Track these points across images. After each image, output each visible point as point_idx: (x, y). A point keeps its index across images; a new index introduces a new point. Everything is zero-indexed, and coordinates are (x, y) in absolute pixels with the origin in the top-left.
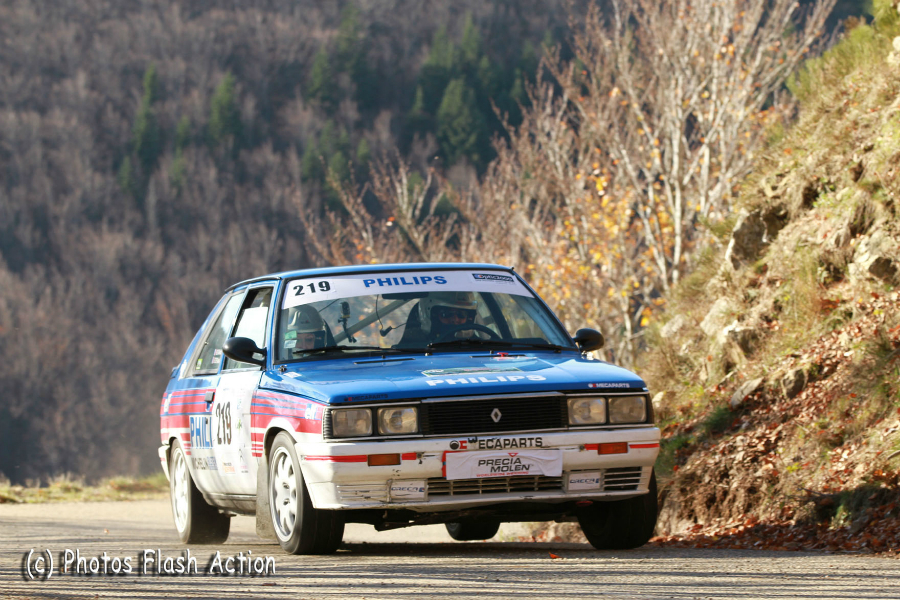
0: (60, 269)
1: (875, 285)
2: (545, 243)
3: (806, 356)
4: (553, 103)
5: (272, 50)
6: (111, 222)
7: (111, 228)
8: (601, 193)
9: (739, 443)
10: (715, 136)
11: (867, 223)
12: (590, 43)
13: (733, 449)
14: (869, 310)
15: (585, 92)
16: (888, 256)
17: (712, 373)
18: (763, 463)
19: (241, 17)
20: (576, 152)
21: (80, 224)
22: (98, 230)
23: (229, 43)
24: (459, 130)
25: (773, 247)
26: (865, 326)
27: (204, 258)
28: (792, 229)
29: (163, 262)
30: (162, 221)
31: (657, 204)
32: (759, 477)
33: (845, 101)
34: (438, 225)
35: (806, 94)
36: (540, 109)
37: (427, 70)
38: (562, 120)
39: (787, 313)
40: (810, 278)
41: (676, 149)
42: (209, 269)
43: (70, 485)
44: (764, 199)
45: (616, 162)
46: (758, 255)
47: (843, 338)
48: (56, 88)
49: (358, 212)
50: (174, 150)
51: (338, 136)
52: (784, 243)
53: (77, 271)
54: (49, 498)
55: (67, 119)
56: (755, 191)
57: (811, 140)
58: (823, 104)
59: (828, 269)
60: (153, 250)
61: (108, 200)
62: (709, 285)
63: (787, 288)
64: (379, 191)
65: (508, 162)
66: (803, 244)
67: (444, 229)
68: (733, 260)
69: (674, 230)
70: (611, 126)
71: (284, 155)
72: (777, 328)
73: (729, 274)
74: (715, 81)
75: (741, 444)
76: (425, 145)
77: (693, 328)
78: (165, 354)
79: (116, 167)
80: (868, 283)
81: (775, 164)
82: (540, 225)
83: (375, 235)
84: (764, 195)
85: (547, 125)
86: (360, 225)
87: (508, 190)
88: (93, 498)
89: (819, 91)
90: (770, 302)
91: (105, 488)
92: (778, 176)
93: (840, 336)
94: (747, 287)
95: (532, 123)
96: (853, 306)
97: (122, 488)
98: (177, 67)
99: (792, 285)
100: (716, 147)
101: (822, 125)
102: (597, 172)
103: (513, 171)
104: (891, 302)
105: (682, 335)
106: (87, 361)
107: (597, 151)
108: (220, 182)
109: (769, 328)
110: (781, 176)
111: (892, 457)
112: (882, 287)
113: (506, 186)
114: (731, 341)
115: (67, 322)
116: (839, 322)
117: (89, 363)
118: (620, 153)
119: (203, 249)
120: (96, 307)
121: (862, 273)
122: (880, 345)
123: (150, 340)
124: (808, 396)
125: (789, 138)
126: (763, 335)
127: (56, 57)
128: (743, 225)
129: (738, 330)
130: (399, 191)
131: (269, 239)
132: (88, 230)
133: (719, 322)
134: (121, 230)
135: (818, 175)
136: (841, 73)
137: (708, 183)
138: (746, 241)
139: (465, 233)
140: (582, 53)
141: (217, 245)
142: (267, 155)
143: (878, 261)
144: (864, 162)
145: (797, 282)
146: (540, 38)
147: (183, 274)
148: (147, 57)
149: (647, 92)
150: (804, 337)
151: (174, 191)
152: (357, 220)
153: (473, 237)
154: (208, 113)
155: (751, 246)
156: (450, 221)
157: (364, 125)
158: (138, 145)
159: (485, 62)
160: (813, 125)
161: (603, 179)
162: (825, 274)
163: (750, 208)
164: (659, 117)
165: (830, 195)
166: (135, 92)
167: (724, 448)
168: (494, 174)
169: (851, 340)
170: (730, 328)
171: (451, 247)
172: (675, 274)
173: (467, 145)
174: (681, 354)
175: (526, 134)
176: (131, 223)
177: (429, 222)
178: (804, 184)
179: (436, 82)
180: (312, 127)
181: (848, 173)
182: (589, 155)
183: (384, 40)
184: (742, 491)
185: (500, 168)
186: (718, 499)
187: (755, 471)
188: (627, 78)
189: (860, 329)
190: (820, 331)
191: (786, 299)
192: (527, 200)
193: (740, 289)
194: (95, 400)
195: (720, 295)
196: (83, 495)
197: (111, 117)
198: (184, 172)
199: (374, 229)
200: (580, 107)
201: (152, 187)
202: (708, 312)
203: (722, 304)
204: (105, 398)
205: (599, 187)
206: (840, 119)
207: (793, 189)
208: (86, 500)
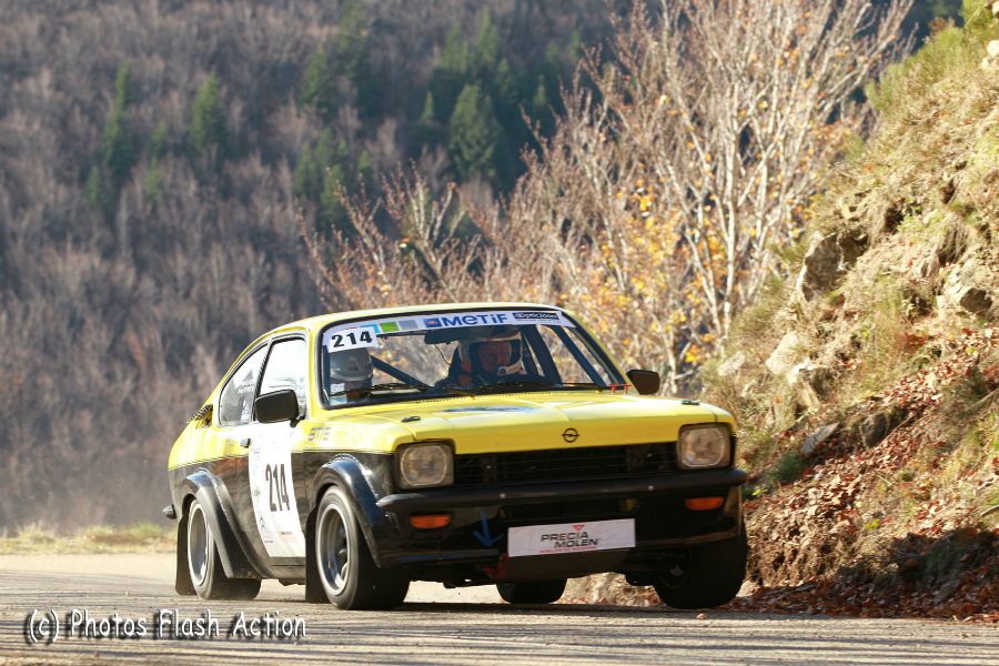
0: (17, 292)
1: (966, 320)
2: (579, 270)
3: (889, 398)
4: (591, 112)
5: (263, 48)
6: (77, 240)
7: (76, 249)
8: (645, 214)
9: (811, 495)
10: (774, 151)
11: (958, 250)
12: (635, 44)
13: (804, 502)
14: (960, 348)
15: (628, 100)
16: (982, 288)
17: (780, 418)
18: (839, 519)
19: (228, 10)
20: (617, 168)
21: (41, 245)
22: (61, 251)
23: (214, 39)
24: (473, 142)
25: (851, 275)
26: (955, 366)
27: (182, 284)
28: (873, 256)
29: (135, 287)
30: (135, 240)
31: (706, 228)
32: (834, 535)
33: (934, 112)
34: (459, 247)
35: (887, 103)
36: (576, 118)
37: (438, 72)
38: (600, 131)
39: (866, 350)
40: (893, 311)
41: (730, 165)
42: (187, 295)
43: (42, 534)
44: (841, 222)
45: (662, 179)
46: (834, 284)
47: (931, 379)
48: (16, 87)
49: (368, 232)
50: (149, 159)
51: (336, 147)
52: (864, 271)
53: (38, 295)
54: (18, 549)
55: (29, 124)
56: (831, 213)
57: (894, 155)
58: (909, 115)
59: (913, 301)
60: (124, 273)
61: (73, 215)
62: (777, 317)
63: (866, 323)
64: (392, 208)
65: (538, 178)
66: (885, 273)
67: (466, 252)
68: (805, 289)
69: (726, 257)
70: (656, 138)
71: (275, 168)
72: (854, 367)
73: (799, 304)
74: (775, 89)
75: (814, 497)
76: (435, 159)
77: (757, 367)
78: (135, 391)
79: (83, 178)
80: (958, 318)
81: (853, 182)
82: (573, 251)
83: (388, 259)
84: (841, 218)
85: (584, 136)
86: (370, 245)
87: (539, 209)
88: (68, 550)
89: (902, 101)
90: (847, 338)
91: (81, 538)
92: (857, 195)
93: (927, 377)
94: (821, 320)
95: (567, 135)
96: (941, 343)
97: (100, 539)
98: (156, 65)
99: (872, 319)
100: (775, 163)
101: (908, 139)
102: (641, 190)
103: (545, 187)
104: (985, 340)
105: (743, 374)
106: (47, 397)
107: (640, 165)
108: (201, 197)
109: (845, 367)
110: (861, 195)
111: (987, 514)
112: (975, 322)
113: (536, 205)
114: (802, 380)
115: (24, 354)
116: (926, 361)
117: (50, 400)
118: (667, 170)
119: (180, 273)
120: (58, 337)
121: (952, 306)
122: (973, 388)
123: (119, 375)
124: (889, 444)
125: (869, 152)
126: (839, 374)
127: (18, 52)
128: (817, 249)
129: (810, 368)
130: (416, 208)
131: (256, 262)
132: (50, 250)
133: (787, 360)
134: (87, 250)
135: (903, 195)
136: (927, 81)
137: (765, 205)
138: (820, 268)
139: (489, 257)
140: (625, 54)
141: (195, 269)
142: (255, 167)
143: (970, 292)
144: (956, 182)
145: (878, 314)
146: (566, 40)
147: (157, 302)
148: (121, 54)
149: (698, 101)
150: (886, 377)
151: (149, 207)
152: (367, 240)
153: (499, 262)
154: (188, 119)
155: (825, 274)
156: (473, 244)
157: (366, 134)
158: (109, 153)
159: (504, 66)
160: (898, 138)
161: (647, 197)
162: (910, 307)
163: (825, 232)
164: (711, 129)
165: (916, 218)
166: (106, 94)
167: (795, 501)
168: (523, 192)
169: (940, 381)
170: (801, 366)
171: (473, 273)
172: (727, 307)
173: (483, 160)
174: (744, 394)
175: (560, 147)
176: (99, 243)
177: (449, 244)
178: (887, 205)
179: (448, 86)
180: (306, 137)
181: (937, 193)
182: (632, 171)
183: (390, 40)
184: (815, 550)
185: (530, 184)
186: (787, 559)
187: (830, 528)
188: (676, 84)
189: (949, 369)
190: (904, 371)
191: (865, 334)
192: (560, 221)
193: (813, 322)
194: (56, 442)
195: (789, 329)
196: (57, 546)
197: (79, 122)
198: (160, 186)
199: (386, 251)
200: (622, 117)
201: (123, 202)
202: (775, 348)
203: (790, 340)
204: (67, 440)
205: (643, 207)
206: (929, 132)
207: (874, 211)
208: (60, 552)
